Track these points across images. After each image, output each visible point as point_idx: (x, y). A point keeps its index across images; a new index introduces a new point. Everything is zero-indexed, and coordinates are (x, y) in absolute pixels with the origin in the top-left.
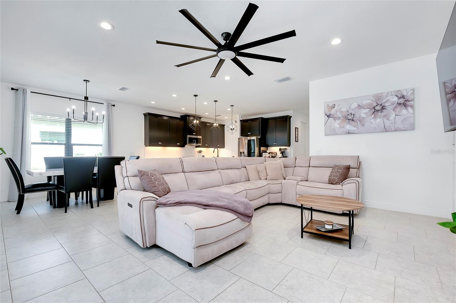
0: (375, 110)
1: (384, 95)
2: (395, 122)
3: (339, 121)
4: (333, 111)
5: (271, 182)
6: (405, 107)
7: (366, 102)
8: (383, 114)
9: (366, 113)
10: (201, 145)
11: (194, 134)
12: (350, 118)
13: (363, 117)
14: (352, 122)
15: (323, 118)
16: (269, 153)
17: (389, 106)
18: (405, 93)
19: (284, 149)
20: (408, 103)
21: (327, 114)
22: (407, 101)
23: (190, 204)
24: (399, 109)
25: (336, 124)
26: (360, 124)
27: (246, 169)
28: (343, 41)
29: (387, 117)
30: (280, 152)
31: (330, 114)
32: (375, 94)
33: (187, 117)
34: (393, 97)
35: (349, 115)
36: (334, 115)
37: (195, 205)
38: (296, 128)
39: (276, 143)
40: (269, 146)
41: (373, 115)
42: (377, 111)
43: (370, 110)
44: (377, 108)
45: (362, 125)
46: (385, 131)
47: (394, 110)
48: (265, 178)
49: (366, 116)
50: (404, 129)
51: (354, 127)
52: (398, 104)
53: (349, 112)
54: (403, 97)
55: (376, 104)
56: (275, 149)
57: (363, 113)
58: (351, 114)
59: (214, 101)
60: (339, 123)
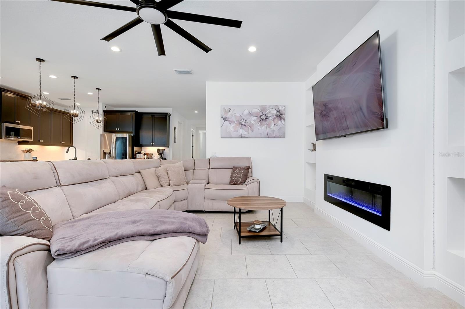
0: (261, 118)
1: (268, 107)
2: (274, 131)
3: (234, 125)
4: (229, 115)
5: (176, 188)
6: (280, 119)
7: (255, 110)
8: (267, 123)
9: (254, 121)
10: (32, 140)
11: (17, 121)
12: (242, 123)
13: (252, 124)
14: (244, 127)
15: (220, 120)
16: (144, 154)
17: (270, 116)
18: (280, 108)
19: (162, 150)
20: (282, 116)
21: (224, 117)
22: (282, 114)
23: (128, 239)
24: (277, 120)
25: (231, 127)
26: (250, 130)
27: (141, 175)
28: (258, 49)
29: (269, 125)
30: (158, 153)
31: (226, 118)
32: (261, 105)
33: (3, 93)
34: (273, 110)
35: (242, 120)
36: (229, 119)
37: (138, 238)
38: (174, 128)
39: (153, 143)
40: (143, 146)
41: (260, 123)
42: (262, 119)
43: (258, 118)
44: (263, 117)
45: (252, 131)
46: (268, 137)
47: (274, 120)
48: (168, 184)
49: (254, 123)
50: (279, 136)
51: (246, 132)
52: (276, 116)
53: (242, 118)
54: (279, 111)
55: (262, 114)
56: (153, 150)
57: (253, 120)
58: (244, 120)
59: (72, 76)
60: (234, 126)
